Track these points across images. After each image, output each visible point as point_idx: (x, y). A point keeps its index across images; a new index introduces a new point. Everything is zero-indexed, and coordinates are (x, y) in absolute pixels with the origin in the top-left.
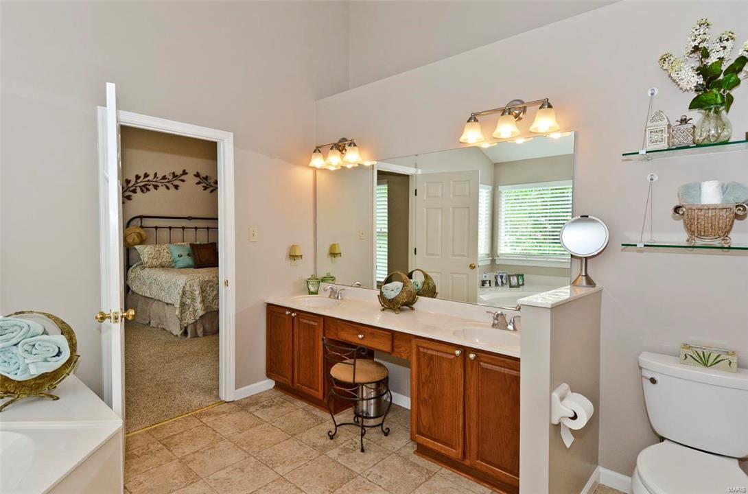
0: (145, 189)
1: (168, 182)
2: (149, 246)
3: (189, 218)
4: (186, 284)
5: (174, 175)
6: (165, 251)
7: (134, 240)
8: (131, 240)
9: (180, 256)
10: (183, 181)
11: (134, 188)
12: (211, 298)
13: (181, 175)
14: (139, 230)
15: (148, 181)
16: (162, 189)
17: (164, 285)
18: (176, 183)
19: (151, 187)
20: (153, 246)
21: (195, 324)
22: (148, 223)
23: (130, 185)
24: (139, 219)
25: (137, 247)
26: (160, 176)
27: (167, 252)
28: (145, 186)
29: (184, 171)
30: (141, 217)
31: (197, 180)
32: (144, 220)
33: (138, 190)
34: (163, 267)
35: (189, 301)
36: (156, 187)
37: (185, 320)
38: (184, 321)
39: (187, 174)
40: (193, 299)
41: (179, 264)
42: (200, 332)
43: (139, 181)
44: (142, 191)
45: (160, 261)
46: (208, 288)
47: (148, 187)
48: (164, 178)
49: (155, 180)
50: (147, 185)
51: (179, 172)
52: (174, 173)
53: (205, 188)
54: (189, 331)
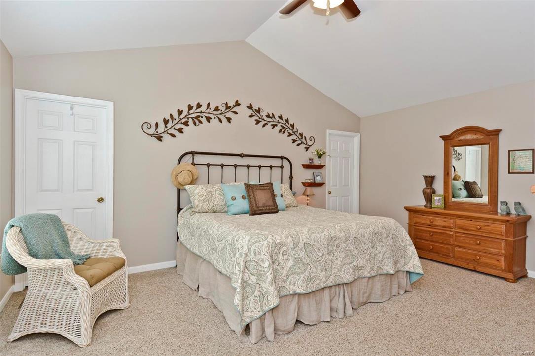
0: (197, 121)
1: (221, 114)
2: (200, 186)
3: (241, 155)
4: (249, 249)
5: (228, 107)
6: (217, 192)
7: (184, 179)
8: (182, 180)
9: (234, 199)
10: (236, 113)
11: (186, 120)
12: (285, 272)
13: (235, 106)
14: (191, 168)
15: (201, 112)
16: (214, 121)
17: (217, 243)
18: (229, 115)
19: (204, 120)
20: (204, 186)
21: (262, 318)
22: (199, 159)
23: (182, 116)
24: (191, 155)
25: (187, 187)
26: (213, 107)
27: (220, 194)
28: (197, 117)
29: (237, 102)
30: (193, 153)
31: (250, 112)
32: (196, 156)
33: (191, 122)
34: (214, 212)
35: (254, 279)
36: (208, 119)
37: (247, 311)
38: (246, 314)
39: (239, 105)
40: (260, 276)
41: (234, 210)
42: (269, 331)
43: (191, 112)
44: (195, 124)
45: (212, 204)
46: (281, 256)
47: (200, 118)
48: (217, 109)
49: (207, 111)
50: (199, 116)
51: (231, 104)
52: (227, 104)
53: (258, 122)
54: (254, 328)
